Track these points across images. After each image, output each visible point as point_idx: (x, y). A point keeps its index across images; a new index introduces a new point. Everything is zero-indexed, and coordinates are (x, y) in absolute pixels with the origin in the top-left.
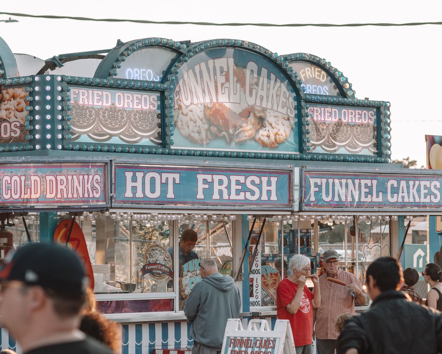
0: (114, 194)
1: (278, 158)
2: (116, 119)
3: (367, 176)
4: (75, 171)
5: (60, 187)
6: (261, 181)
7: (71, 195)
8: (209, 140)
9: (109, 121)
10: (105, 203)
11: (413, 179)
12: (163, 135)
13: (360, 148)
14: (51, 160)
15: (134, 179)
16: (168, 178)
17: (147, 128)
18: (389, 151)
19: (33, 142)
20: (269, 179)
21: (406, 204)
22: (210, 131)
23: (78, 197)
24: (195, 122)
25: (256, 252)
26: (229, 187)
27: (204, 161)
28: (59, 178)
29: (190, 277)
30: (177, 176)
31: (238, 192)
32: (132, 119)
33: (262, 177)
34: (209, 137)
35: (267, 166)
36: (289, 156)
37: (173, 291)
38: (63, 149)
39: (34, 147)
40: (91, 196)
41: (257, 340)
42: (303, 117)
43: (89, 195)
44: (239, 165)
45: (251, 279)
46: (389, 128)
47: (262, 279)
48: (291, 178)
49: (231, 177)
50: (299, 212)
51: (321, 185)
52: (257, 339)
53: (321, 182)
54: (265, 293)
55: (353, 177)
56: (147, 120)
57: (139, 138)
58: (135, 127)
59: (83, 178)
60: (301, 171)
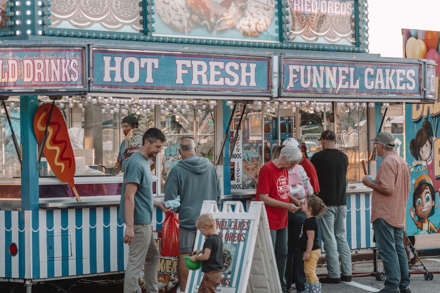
0: (92, 78)
1: (259, 47)
2: (97, 6)
3: (345, 63)
4: (52, 55)
5: (37, 71)
6: (240, 67)
7: (49, 78)
8: (191, 28)
9: (90, 8)
10: (82, 87)
11: (389, 67)
12: (144, 22)
13: (339, 39)
14: (28, 44)
15: (113, 64)
16: (146, 63)
17: (129, 16)
18: (367, 42)
19: (13, 27)
20: (248, 65)
21: (382, 91)
22: (192, 20)
23: (56, 81)
24: (177, 11)
25: (237, 137)
26: (208, 73)
27: (183, 47)
28: (36, 62)
29: (172, 161)
30: (156, 61)
31: (217, 78)
32: (114, 7)
33: (241, 64)
34: (191, 25)
35: (246, 53)
36: (270, 45)
37: (155, 175)
38: (44, 34)
39: (15, 32)
40: (69, 80)
41: (232, 222)
42: (283, 7)
43: (66, 78)
44: (218, 51)
45: (232, 163)
46: (366, 19)
47: (243, 163)
48: (270, 64)
49: (211, 63)
50: (277, 97)
51: (300, 72)
52: (232, 220)
53: (300, 69)
54: (247, 177)
55: (331, 64)
56: (128, 7)
57: (120, 25)
58: (117, 15)
59: (61, 62)
60: (280, 58)
